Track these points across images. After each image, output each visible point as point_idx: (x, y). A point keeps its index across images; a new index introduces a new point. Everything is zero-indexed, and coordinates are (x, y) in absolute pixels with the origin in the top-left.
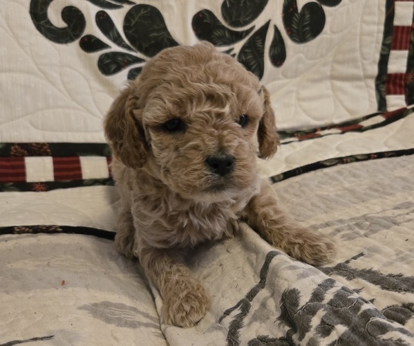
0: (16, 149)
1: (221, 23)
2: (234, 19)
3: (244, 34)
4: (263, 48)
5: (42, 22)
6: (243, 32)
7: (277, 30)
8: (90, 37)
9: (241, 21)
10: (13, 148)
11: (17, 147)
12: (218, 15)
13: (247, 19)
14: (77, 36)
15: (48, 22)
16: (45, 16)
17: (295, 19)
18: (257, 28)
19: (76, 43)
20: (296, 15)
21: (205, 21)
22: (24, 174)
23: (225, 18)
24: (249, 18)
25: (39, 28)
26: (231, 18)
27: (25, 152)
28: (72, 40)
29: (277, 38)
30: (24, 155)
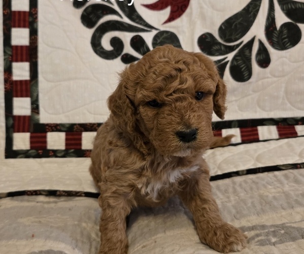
0: (77, 127)
1: (218, 41)
2: (227, 38)
3: (235, 47)
4: (251, 55)
5: (98, 48)
6: (234, 46)
7: (261, 43)
8: (127, 55)
9: (233, 38)
10: (75, 126)
11: (78, 126)
12: (216, 35)
13: (237, 37)
14: (119, 55)
15: (102, 48)
16: (100, 44)
17: (275, 35)
18: (245, 42)
19: (119, 59)
20: (276, 32)
21: (207, 40)
22: (80, 144)
23: (221, 37)
24: (239, 36)
25: (96, 51)
26: (225, 37)
27: (83, 129)
28: (116, 57)
29: (262, 48)
30: (82, 131)
